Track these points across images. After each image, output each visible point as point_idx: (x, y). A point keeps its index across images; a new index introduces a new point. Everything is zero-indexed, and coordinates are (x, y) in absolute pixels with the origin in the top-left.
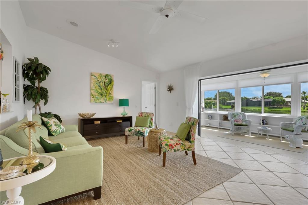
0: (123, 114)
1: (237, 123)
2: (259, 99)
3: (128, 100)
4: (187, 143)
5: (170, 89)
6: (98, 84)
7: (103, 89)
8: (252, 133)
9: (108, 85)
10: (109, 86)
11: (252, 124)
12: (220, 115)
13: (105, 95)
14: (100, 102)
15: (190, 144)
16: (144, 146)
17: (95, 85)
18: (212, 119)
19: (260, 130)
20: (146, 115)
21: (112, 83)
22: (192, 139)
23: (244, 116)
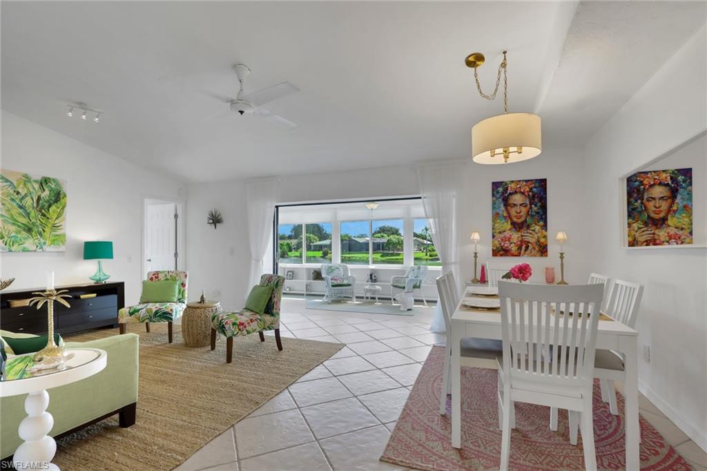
0: (98, 278)
1: (335, 283)
3: (111, 243)
4: (268, 318)
5: (215, 220)
6: (18, 201)
7: (32, 214)
8: (357, 297)
9: (50, 206)
10: (53, 208)
11: (356, 282)
12: (308, 270)
13: (41, 229)
14: (24, 250)
15: (272, 318)
16: (170, 341)
17: (6, 203)
18: (296, 279)
19: (367, 291)
20: (168, 277)
21: (62, 201)
22: (276, 309)
23: (346, 270)
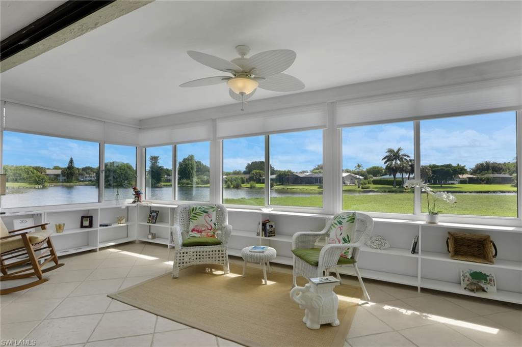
1: (198, 236)
2: (307, 174)
18: (158, 223)
23: (222, 213)
